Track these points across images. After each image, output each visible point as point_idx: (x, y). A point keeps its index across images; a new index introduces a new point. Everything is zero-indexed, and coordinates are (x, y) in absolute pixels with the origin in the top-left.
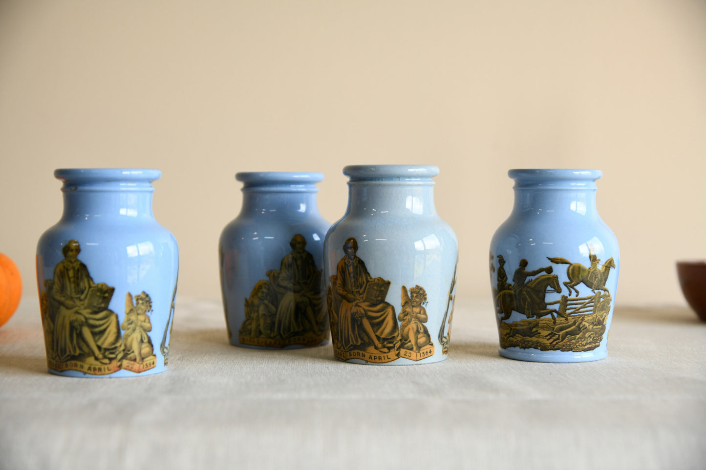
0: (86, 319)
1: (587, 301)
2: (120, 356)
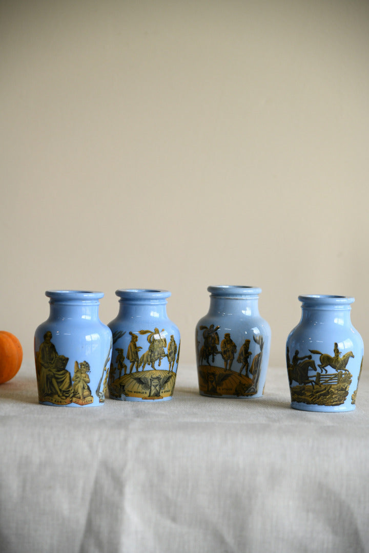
0: (54, 374)
1: (333, 376)
2: (71, 395)
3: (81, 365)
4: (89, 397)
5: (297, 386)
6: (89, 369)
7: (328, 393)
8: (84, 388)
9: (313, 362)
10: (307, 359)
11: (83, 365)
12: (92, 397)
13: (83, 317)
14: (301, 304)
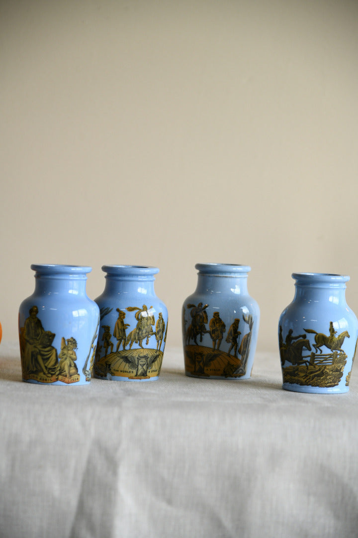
0: (40, 351)
1: (328, 356)
2: (57, 373)
3: (68, 342)
4: (76, 375)
5: (290, 367)
6: (76, 346)
7: (322, 374)
8: (70, 366)
9: (308, 342)
10: (301, 338)
11: (71, 341)
12: (79, 375)
13: (70, 292)
14: (294, 281)
